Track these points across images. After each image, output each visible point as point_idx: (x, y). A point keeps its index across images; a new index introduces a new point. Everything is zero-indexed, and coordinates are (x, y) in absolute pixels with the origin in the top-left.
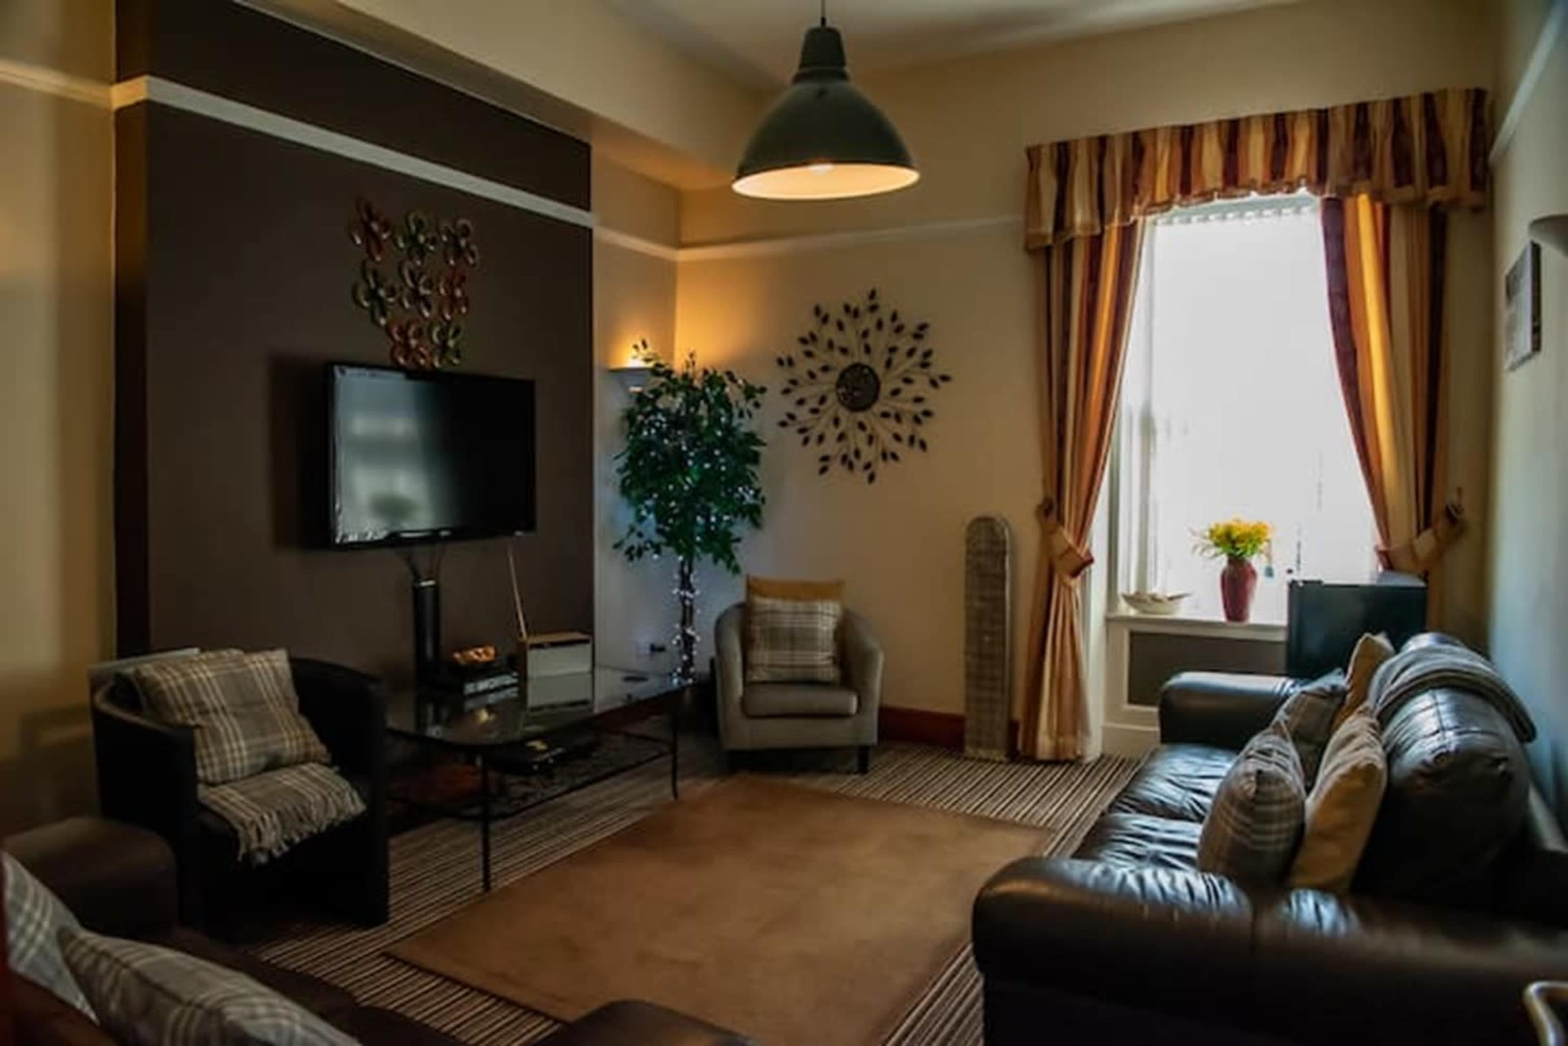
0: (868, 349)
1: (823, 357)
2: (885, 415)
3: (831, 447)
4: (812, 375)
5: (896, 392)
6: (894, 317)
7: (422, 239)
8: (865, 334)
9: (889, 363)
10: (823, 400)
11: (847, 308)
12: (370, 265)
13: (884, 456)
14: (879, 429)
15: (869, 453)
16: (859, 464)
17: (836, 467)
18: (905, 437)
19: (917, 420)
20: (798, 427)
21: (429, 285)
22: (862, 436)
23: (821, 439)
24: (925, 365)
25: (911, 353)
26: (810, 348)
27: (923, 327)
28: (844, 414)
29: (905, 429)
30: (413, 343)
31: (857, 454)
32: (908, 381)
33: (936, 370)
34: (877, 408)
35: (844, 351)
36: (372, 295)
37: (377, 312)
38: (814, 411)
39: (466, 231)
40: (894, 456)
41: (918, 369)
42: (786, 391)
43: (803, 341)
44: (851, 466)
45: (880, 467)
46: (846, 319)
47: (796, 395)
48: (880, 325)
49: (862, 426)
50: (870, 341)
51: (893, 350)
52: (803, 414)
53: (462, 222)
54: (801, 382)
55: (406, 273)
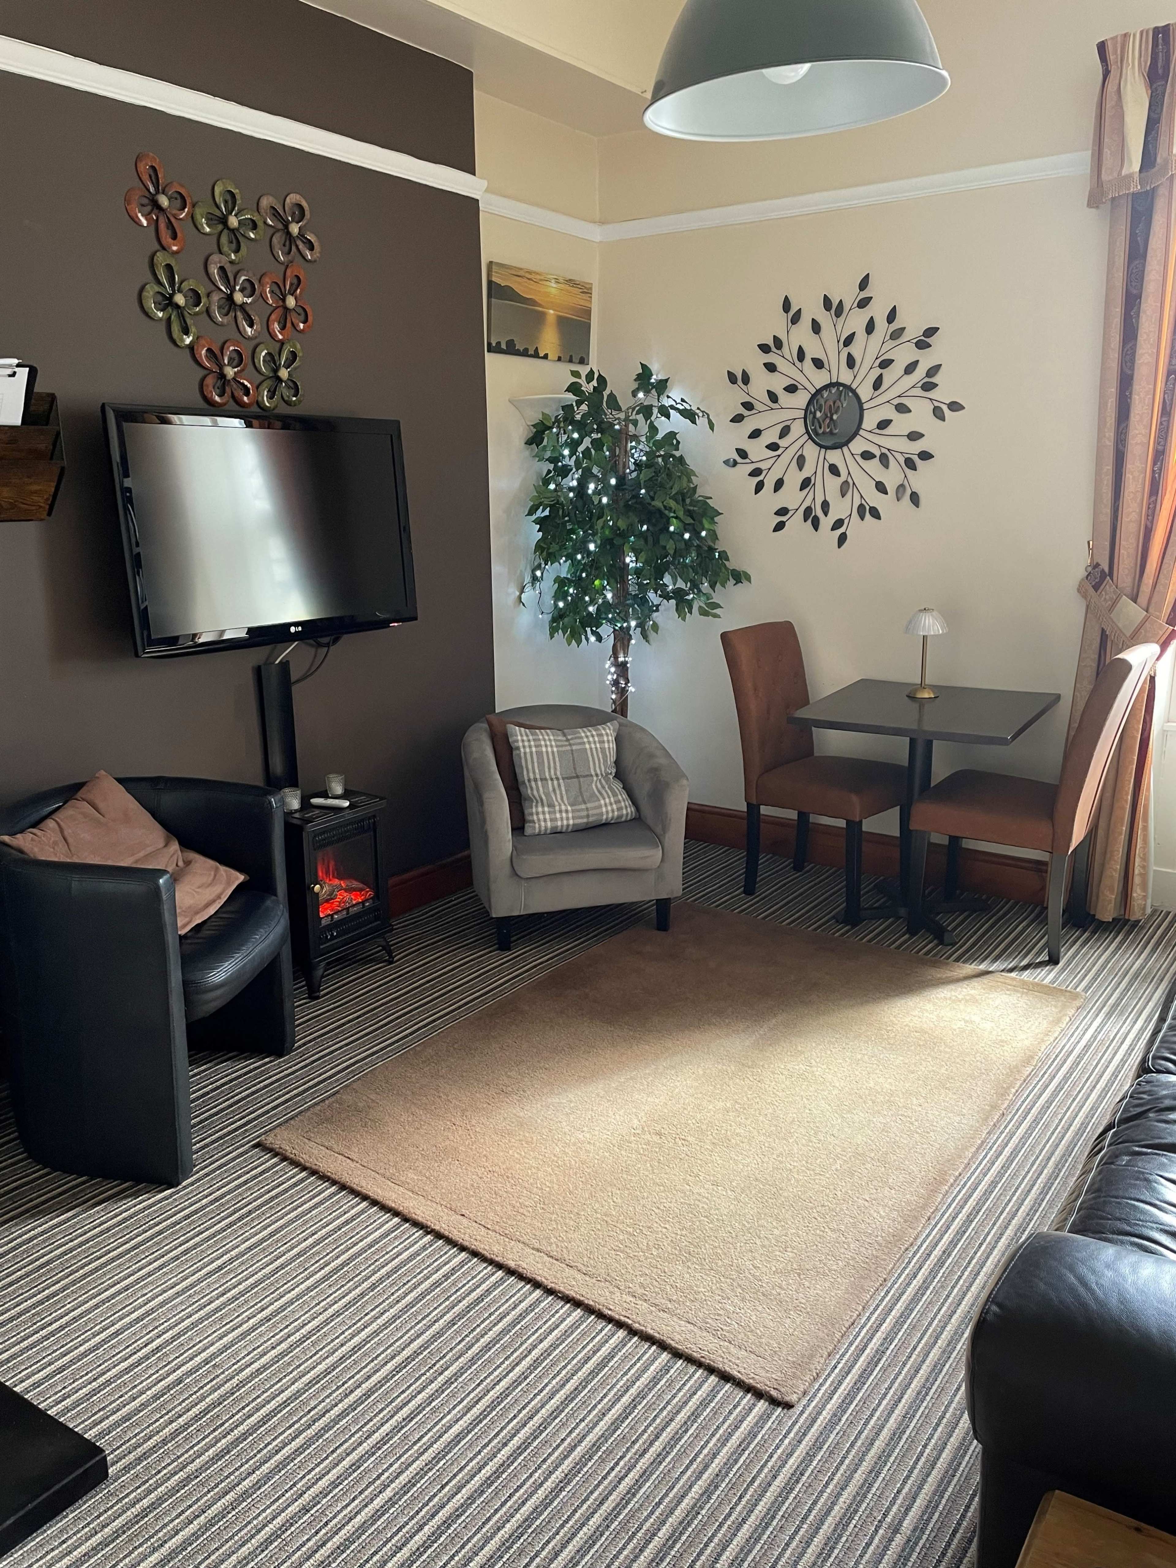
0: (851, 362)
1: (788, 370)
2: (867, 456)
3: (791, 497)
4: (773, 397)
5: (884, 424)
6: (892, 316)
7: (233, 221)
8: (849, 341)
9: (877, 384)
10: (785, 432)
11: (827, 303)
12: (161, 259)
13: (861, 511)
14: (858, 477)
15: (840, 508)
16: (827, 523)
17: (795, 523)
18: (891, 488)
19: (910, 464)
20: (751, 468)
21: (250, 289)
22: (833, 484)
23: (779, 485)
24: (928, 387)
25: (910, 369)
26: (771, 358)
27: (931, 332)
28: (811, 451)
29: (892, 477)
30: (230, 372)
31: (825, 506)
32: (902, 409)
33: (942, 395)
34: (858, 446)
35: (818, 363)
36: (167, 302)
37: (176, 328)
38: (773, 447)
39: (300, 213)
40: (875, 513)
41: (918, 392)
42: (738, 419)
43: (765, 348)
44: (816, 524)
45: (855, 528)
46: (825, 319)
47: (749, 425)
48: (870, 327)
49: (834, 470)
50: (856, 349)
51: (886, 364)
52: (757, 450)
53: (293, 198)
54: (758, 406)
55: (214, 271)
